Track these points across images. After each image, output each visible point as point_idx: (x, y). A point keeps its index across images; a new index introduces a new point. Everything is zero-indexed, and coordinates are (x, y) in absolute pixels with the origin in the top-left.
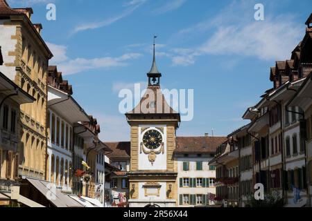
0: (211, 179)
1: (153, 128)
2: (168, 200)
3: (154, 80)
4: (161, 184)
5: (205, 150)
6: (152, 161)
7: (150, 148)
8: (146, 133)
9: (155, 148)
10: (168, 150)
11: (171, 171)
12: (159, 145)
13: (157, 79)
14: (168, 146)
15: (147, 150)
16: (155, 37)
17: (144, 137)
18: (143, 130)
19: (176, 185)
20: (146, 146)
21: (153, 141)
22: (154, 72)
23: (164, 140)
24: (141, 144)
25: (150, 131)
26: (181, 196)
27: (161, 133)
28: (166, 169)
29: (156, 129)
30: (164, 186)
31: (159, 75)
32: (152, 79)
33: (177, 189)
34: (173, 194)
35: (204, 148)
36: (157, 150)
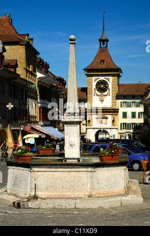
0: (141, 113)
1: (102, 78)
2: (113, 127)
3: (104, 44)
4: (108, 116)
5: (138, 93)
6: (102, 101)
7: (100, 92)
8: (98, 82)
9: (104, 92)
10: (112, 94)
11: (114, 107)
12: (106, 90)
13: (105, 43)
14: (112, 91)
15: (99, 93)
16: (104, 12)
17: (96, 85)
18: (95, 80)
19: (118, 117)
20: (98, 91)
21: (102, 87)
22: (104, 38)
23: (110, 86)
24: (95, 90)
25: (101, 81)
26: (121, 124)
27: (108, 82)
28: (111, 106)
29: (105, 79)
30: (110, 117)
31: (107, 41)
32: (102, 43)
33: (118, 120)
34: (116, 123)
35: (137, 91)
36: (105, 93)
